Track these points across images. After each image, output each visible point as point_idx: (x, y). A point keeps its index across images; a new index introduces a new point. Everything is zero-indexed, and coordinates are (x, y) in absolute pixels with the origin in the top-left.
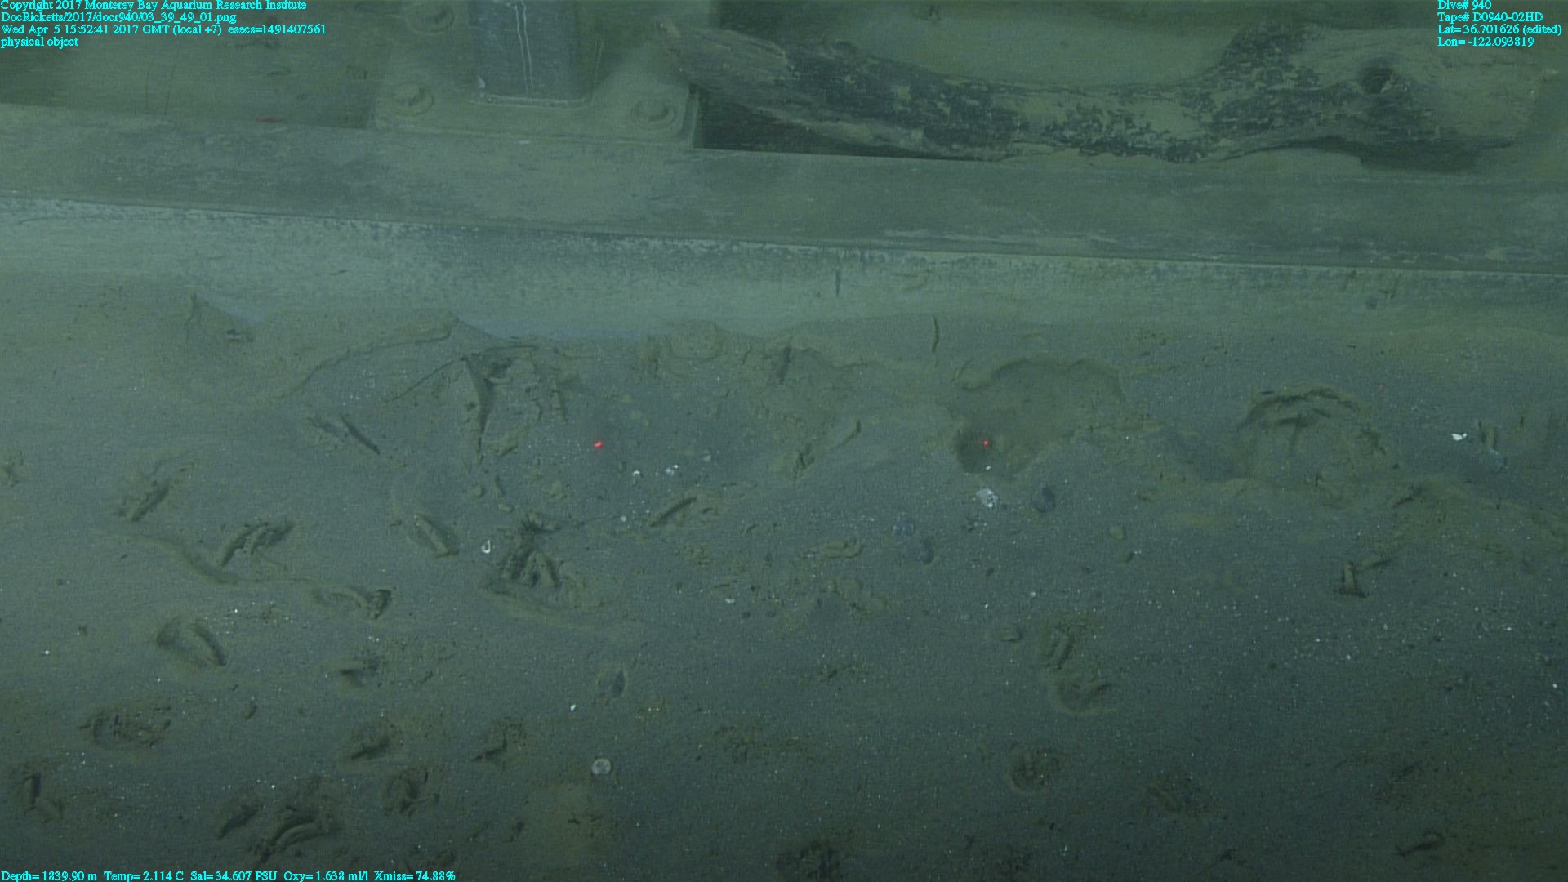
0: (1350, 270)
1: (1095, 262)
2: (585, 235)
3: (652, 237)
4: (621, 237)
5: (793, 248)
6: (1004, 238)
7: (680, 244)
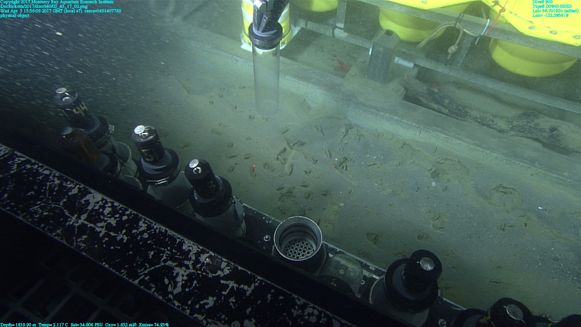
0: (529, 166)
1: (474, 147)
2: (375, 109)
3: (387, 113)
4: (381, 112)
5: (413, 124)
6: (457, 136)
7: (392, 116)
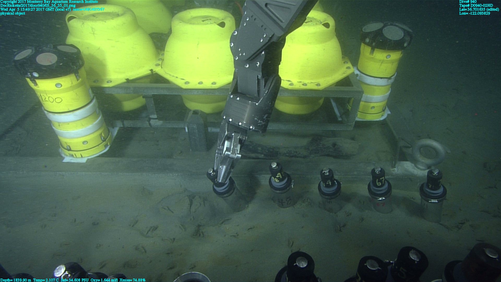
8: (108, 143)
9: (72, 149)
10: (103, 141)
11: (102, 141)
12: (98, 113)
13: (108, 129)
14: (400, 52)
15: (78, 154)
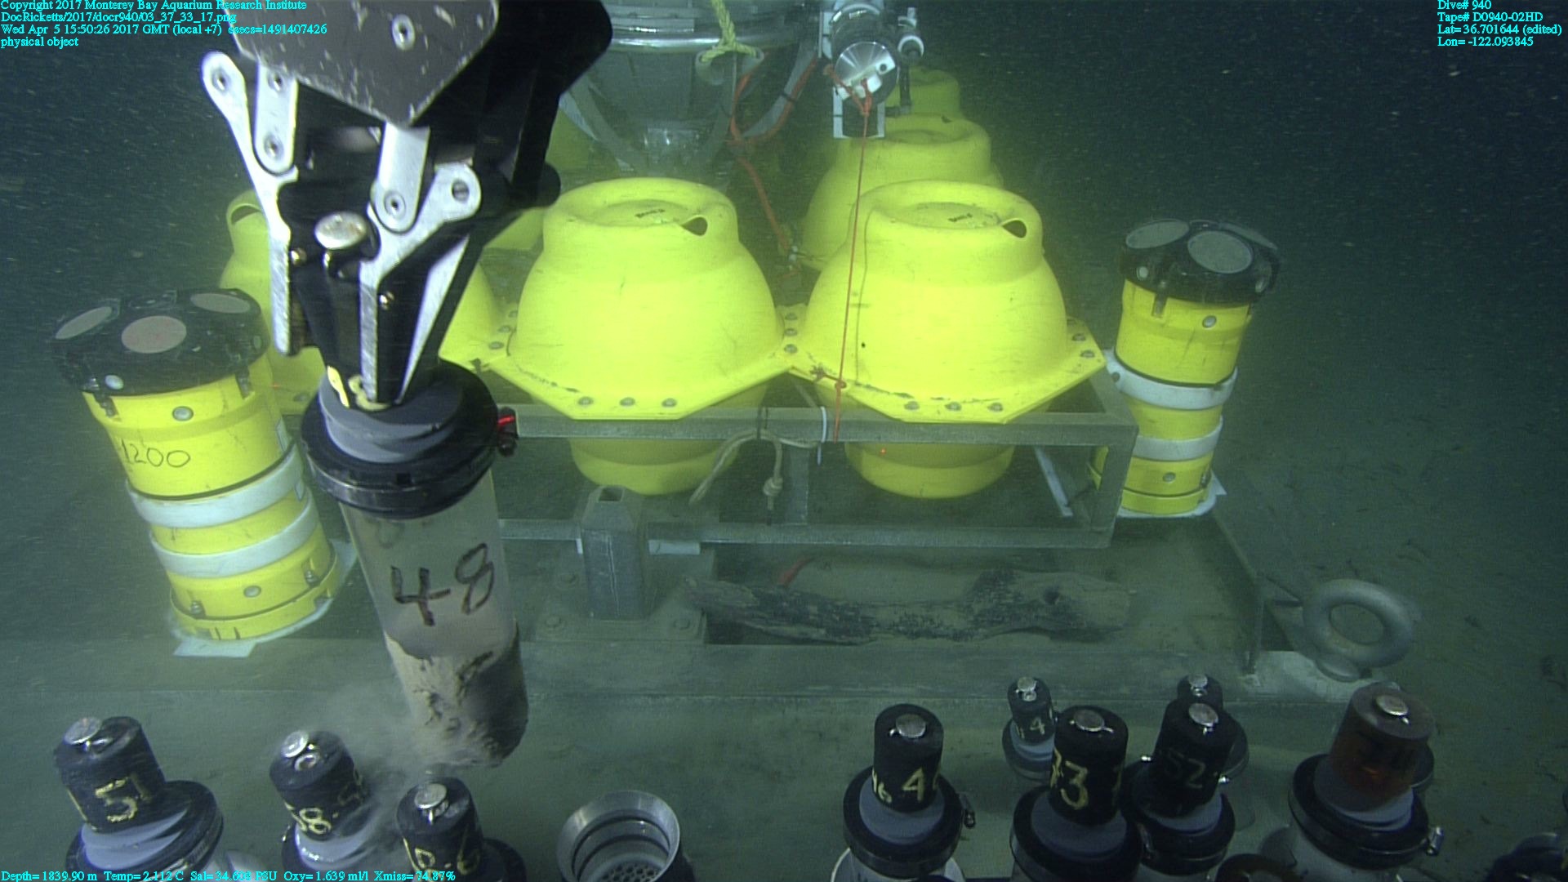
8: (325, 592)
9: (208, 613)
10: (313, 585)
11: (306, 587)
12: (300, 497)
13: (331, 546)
14: (1246, 308)
15: (227, 629)
